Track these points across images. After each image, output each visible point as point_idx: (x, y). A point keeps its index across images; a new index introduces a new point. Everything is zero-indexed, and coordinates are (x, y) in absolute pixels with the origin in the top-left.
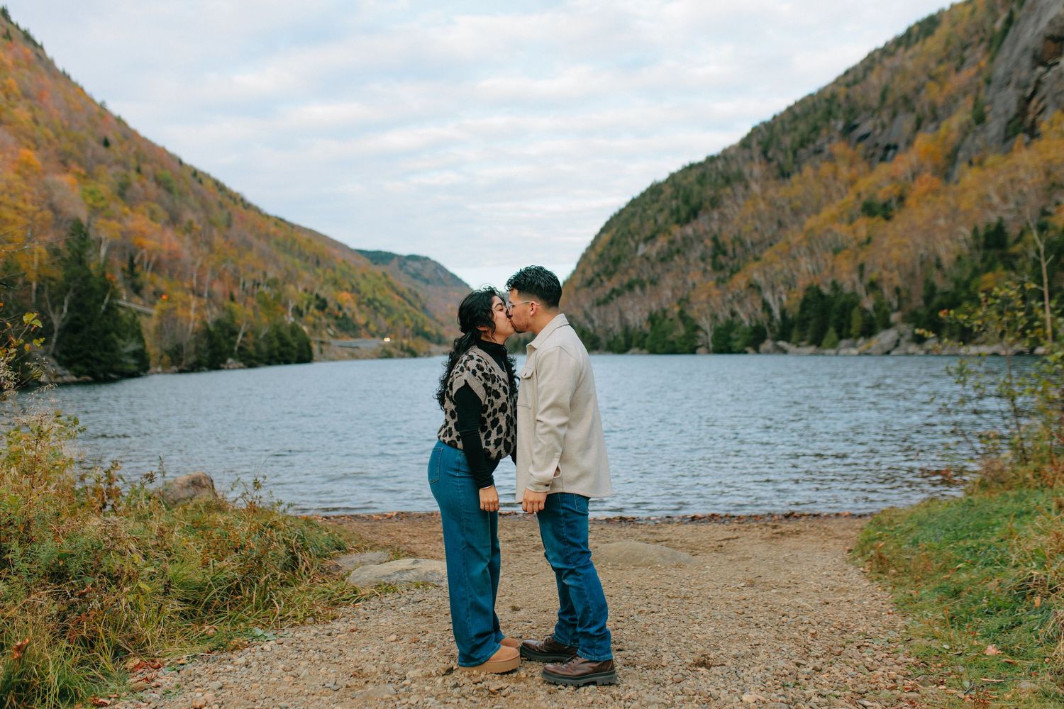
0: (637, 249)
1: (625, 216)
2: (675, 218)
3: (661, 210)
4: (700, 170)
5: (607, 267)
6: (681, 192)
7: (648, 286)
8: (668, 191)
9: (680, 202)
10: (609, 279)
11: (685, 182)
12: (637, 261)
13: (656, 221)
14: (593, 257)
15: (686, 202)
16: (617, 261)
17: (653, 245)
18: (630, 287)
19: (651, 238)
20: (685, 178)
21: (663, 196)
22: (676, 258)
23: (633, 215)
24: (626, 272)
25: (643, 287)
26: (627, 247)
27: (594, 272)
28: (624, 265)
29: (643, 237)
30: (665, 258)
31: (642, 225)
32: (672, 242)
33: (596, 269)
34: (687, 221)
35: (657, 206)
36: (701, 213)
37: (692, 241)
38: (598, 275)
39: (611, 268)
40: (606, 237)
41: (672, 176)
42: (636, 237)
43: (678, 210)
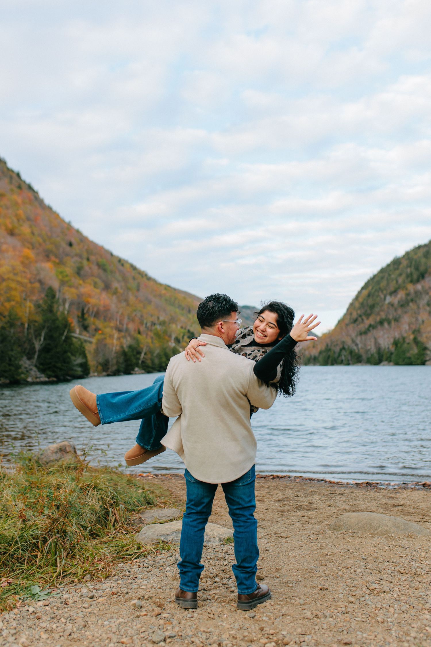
0: (385, 299)
1: (376, 279)
2: (409, 279)
3: (400, 275)
4: (425, 249)
5: (366, 311)
6: (413, 263)
7: (393, 323)
8: (405, 263)
9: (413, 269)
10: (368, 318)
11: (415, 257)
12: (385, 307)
13: (397, 282)
14: (357, 305)
15: (417, 269)
16: (372, 307)
17: (396, 296)
18: (381, 323)
19: (394, 292)
20: (416, 254)
21: (401, 266)
22: (411, 304)
23: (382, 278)
24: (378, 314)
25: (389, 323)
26: (379, 298)
27: (357, 314)
28: (377, 309)
29: (389, 291)
30: (403, 305)
31: (388, 284)
32: (408, 295)
33: (359, 312)
34: (418, 281)
35: (397, 272)
36: (426, 276)
37: (421, 293)
38: (360, 316)
39: (369, 311)
40: (365, 292)
41: (407, 253)
42: (385, 292)
43: (411, 274)
